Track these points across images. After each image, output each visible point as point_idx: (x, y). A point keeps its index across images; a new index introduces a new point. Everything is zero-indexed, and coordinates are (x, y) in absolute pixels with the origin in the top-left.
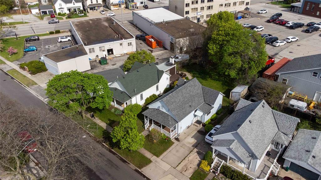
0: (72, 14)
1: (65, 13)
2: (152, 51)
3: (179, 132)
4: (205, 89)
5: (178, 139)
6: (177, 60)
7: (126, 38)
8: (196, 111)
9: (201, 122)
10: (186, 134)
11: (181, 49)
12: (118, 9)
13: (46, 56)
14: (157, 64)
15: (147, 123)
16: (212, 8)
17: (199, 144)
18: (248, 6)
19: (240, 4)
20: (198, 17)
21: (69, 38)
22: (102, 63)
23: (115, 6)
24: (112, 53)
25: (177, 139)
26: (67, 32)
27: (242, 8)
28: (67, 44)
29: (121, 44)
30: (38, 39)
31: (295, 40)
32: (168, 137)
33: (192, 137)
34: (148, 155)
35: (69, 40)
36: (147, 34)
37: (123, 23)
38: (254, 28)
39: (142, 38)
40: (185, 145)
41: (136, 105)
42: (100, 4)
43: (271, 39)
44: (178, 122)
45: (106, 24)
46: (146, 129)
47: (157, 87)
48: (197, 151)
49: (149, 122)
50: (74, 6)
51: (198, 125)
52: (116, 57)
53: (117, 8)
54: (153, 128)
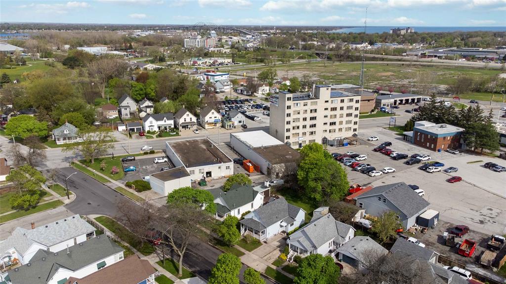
0: (163, 133)
1: (155, 131)
2: (249, 175)
3: (267, 237)
4: (290, 206)
5: (267, 242)
6: (272, 184)
7: (224, 162)
8: (281, 222)
9: (285, 232)
10: (273, 240)
11: (277, 174)
13: (152, 175)
14: (254, 186)
15: (242, 230)
16: (315, 133)
17: (281, 245)
18: (356, 133)
19: (346, 130)
20: (300, 142)
21: (166, 159)
22: (202, 185)
23: (210, 125)
24: (211, 176)
25: (265, 242)
26: (161, 152)
27: (350, 134)
28: (163, 165)
29: (219, 168)
30: (134, 159)
31: (392, 171)
32: (258, 240)
33: (277, 242)
34: (243, 250)
35: (165, 161)
36: (245, 159)
37: (219, 145)
38: (357, 157)
39: (240, 162)
40: (271, 246)
41: (235, 218)
42: (194, 122)
43: (368, 168)
45: (204, 147)
46: (242, 234)
47: (252, 204)
48: (279, 249)
49: (244, 229)
50: (165, 123)
51: (283, 234)
52: (214, 179)
53: (212, 127)
54: (247, 233)
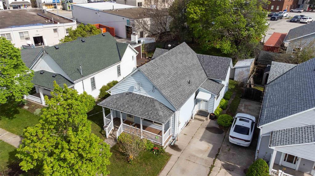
3: (176, 133)
4: (203, 58)
5: (177, 146)
7: (62, 23)
8: (197, 93)
9: (206, 112)
10: (188, 136)
12: (53, 10)
15: (108, 125)
17: (219, 149)
23: (49, 7)
25: (174, 147)
29: (55, 30)
33: (201, 140)
40: (194, 156)
42: (28, 3)
44: (174, 112)
45: (33, 13)
46: (108, 135)
47: (119, 69)
48: (223, 165)
49: (112, 121)
51: (204, 118)
53: (51, 9)
54: (122, 131)
